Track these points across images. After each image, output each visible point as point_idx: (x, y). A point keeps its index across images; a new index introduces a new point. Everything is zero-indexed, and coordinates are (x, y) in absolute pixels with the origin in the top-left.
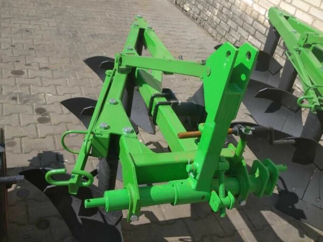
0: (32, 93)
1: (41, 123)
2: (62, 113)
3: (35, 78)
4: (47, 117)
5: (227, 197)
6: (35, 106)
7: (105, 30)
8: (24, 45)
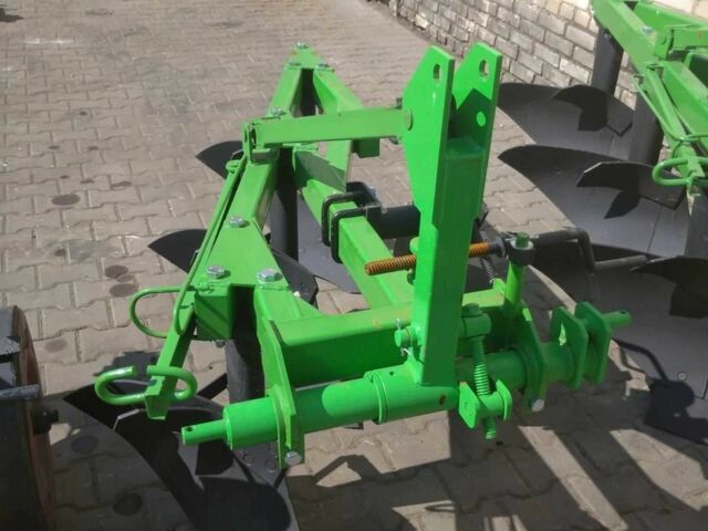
0: (97, 238)
1: (116, 296)
2: (162, 271)
3: (102, 205)
4: (131, 282)
5: (495, 393)
6: (105, 263)
7: (248, 91)
8: (78, 142)
